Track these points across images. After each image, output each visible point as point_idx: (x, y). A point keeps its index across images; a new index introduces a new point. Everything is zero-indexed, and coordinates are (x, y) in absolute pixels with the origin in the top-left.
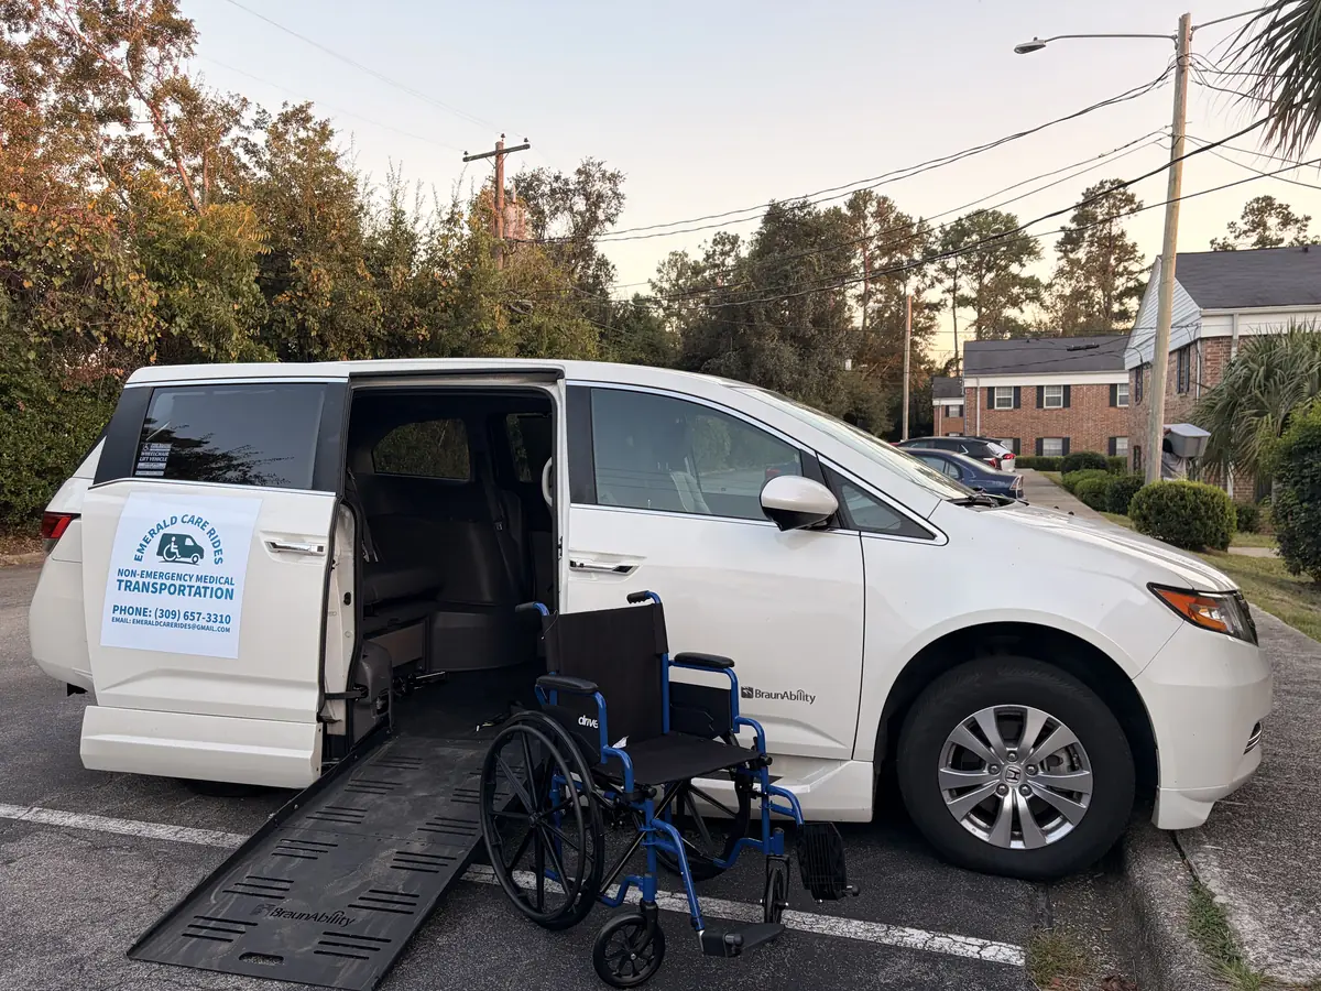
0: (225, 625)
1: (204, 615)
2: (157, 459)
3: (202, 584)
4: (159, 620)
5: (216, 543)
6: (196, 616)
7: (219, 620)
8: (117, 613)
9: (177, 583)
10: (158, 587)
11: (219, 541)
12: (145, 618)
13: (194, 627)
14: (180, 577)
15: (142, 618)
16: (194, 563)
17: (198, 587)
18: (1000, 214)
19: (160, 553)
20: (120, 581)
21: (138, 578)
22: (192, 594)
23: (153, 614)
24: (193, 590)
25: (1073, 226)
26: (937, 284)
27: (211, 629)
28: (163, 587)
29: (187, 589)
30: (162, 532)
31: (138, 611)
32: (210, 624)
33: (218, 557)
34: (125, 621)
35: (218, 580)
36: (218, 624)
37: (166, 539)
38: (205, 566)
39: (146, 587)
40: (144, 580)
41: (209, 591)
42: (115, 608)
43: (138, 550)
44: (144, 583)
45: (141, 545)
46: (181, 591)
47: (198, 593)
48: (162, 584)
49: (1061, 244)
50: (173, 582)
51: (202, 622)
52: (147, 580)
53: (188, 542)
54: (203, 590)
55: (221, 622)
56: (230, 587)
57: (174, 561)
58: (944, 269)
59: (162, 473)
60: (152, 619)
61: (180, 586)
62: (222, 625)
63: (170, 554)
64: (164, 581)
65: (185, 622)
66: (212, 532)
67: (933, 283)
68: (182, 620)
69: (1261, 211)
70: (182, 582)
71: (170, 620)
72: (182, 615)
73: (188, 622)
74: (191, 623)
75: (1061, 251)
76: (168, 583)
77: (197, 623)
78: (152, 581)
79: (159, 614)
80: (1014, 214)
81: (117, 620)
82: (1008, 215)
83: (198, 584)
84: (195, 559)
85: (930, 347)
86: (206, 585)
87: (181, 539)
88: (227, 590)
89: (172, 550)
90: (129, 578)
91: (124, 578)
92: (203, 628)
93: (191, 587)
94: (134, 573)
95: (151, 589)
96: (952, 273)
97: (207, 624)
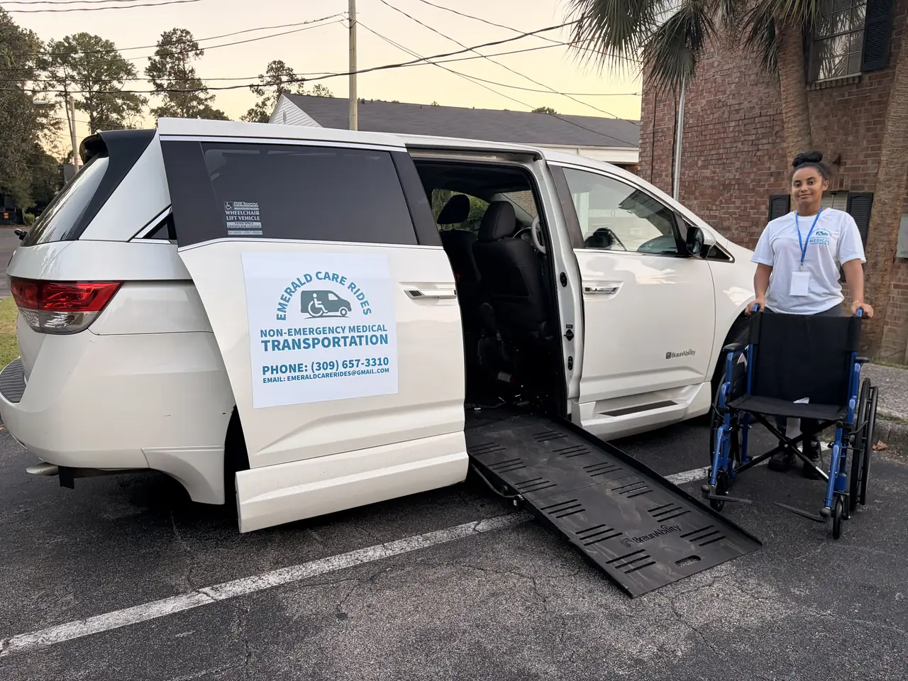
0: (384, 367)
1: (363, 361)
2: (247, 218)
3: (356, 334)
4: (317, 372)
5: (360, 296)
6: (355, 363)
7: (377, 362)
8: (268, 375)
9: (331, 336)
10: (310, 342)
11: (362, 294)
12: (300, 374)
13: (354, 373)
14: (331, 330)
15: (297, 373)
16: (343, 316)
17: (353, 337)
18: (101, 40)
19: (304, 310)
20: (266, 342)
21: (286, 337)
22: (348, 343)
23: (309, 368)
24: (348, 341)
25: (157, 58)
26: (50, 88)
27: (372, 372)
28: (315, 342)
29: (342, 340)
30: (300, 290)
31: (292, 368)
32: (370, 368)
33: (366, 308)
34: (280, 380)
35: (371, 328)
36: (377, 367)
37: (306, 296)
38: (355, 317)
39: (296, 344)
40: (293, 337)
41: (364, 340)
42: (265, 370)
43: (279, 309)
44: (293, 340)
45: (280, 304)
46: (336, 342)
47: (353, 342)
48: (314, 339)
49: (149, 70)
50: (325, 336)
51: (362, 368)
52: (296, 338)
53: (331, 297)
54: (357, 340)
55: (380, 364)
56: (384, 333)
57: (321, 316)
58: (54, 76)
59: (260, 233)
60: (310, 372)
61: (334, 338)
62: (381, 367)
63: (315, 310)
64: (316, 336)
65: (344, 370)
66: (352, 286)
67: (45, 87)
68: (341, 369)
69: (277, 70)
70: (336, 335)
71: (329, 371)
72: (340, 364)
73: (348, 369)
74: (351, 370)
75: (149, 75)
76: (321, 337)
77: (357, 369)
78: (302, 337)
79: (315, 367)
80: (111, 41)
81: (270, 380)
82: (107, 41)
83: (352, 334)
84: (343, 312)
85: (59, 139)
86: (359, 334)
87: (323, 295)
88: (381, 336)
89: (317, 306)
90: (275, 338)
91: (268, 338)
92: (363, 372)
93: (345, 338)
94: (280, 333)
95: (303, 345)
96: (62, 81)
97: (366, 368)
